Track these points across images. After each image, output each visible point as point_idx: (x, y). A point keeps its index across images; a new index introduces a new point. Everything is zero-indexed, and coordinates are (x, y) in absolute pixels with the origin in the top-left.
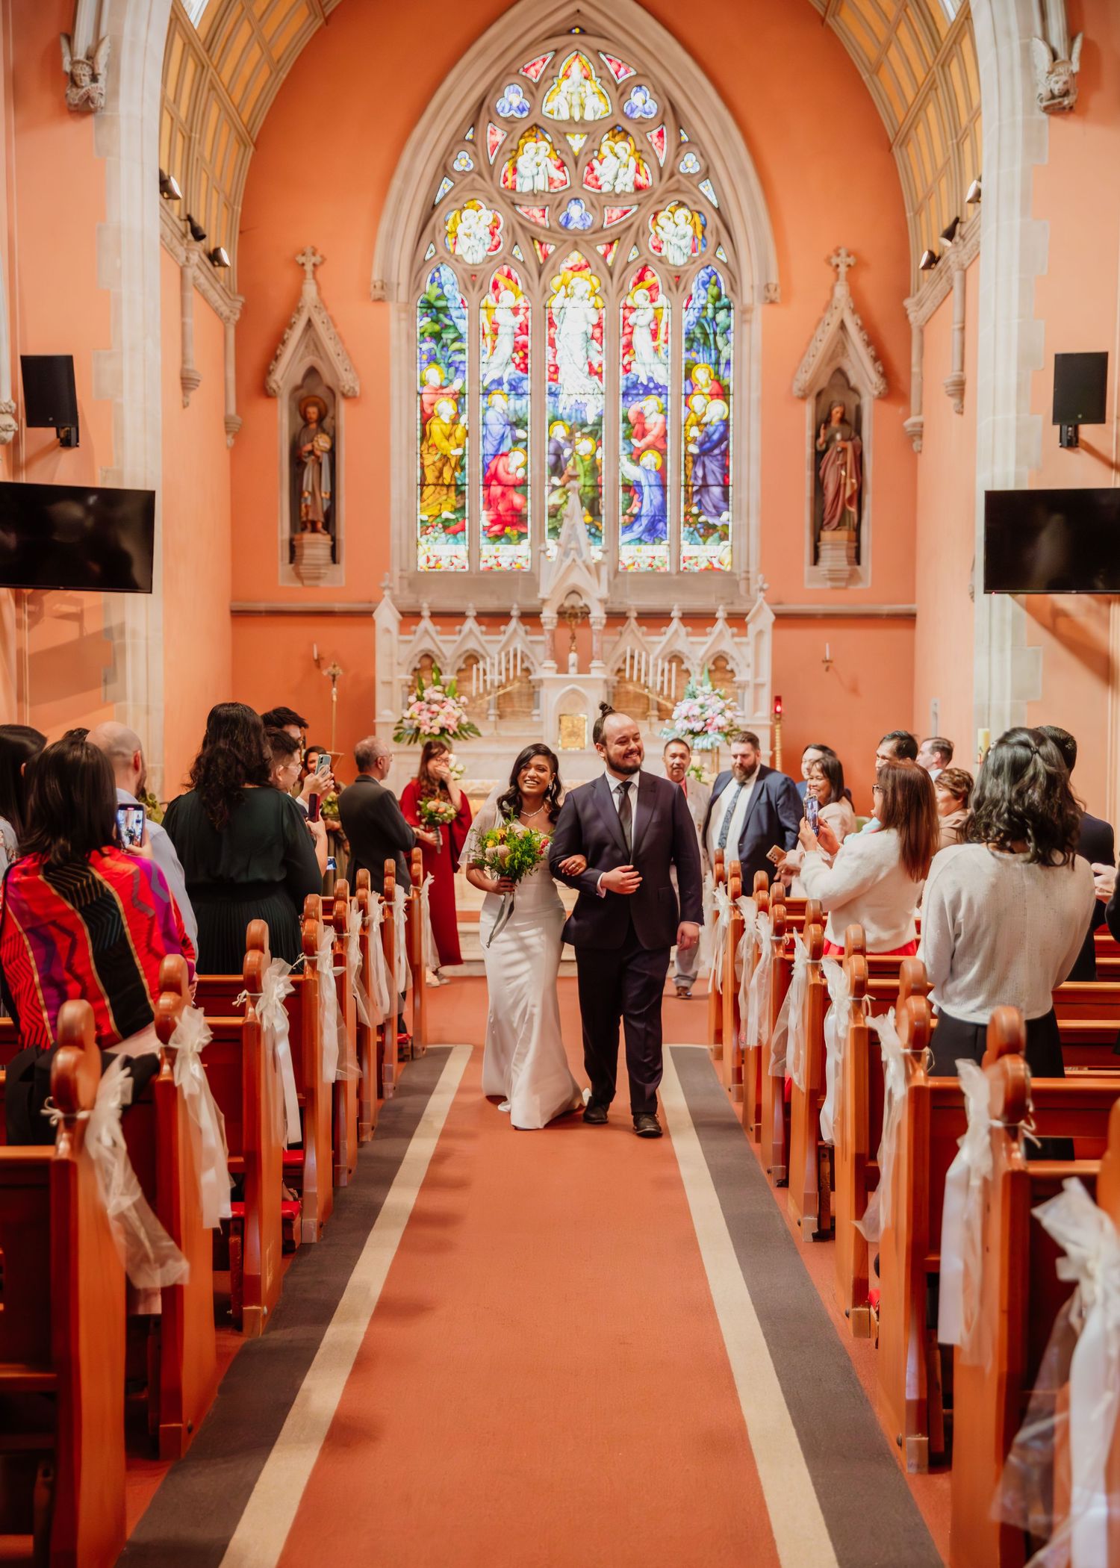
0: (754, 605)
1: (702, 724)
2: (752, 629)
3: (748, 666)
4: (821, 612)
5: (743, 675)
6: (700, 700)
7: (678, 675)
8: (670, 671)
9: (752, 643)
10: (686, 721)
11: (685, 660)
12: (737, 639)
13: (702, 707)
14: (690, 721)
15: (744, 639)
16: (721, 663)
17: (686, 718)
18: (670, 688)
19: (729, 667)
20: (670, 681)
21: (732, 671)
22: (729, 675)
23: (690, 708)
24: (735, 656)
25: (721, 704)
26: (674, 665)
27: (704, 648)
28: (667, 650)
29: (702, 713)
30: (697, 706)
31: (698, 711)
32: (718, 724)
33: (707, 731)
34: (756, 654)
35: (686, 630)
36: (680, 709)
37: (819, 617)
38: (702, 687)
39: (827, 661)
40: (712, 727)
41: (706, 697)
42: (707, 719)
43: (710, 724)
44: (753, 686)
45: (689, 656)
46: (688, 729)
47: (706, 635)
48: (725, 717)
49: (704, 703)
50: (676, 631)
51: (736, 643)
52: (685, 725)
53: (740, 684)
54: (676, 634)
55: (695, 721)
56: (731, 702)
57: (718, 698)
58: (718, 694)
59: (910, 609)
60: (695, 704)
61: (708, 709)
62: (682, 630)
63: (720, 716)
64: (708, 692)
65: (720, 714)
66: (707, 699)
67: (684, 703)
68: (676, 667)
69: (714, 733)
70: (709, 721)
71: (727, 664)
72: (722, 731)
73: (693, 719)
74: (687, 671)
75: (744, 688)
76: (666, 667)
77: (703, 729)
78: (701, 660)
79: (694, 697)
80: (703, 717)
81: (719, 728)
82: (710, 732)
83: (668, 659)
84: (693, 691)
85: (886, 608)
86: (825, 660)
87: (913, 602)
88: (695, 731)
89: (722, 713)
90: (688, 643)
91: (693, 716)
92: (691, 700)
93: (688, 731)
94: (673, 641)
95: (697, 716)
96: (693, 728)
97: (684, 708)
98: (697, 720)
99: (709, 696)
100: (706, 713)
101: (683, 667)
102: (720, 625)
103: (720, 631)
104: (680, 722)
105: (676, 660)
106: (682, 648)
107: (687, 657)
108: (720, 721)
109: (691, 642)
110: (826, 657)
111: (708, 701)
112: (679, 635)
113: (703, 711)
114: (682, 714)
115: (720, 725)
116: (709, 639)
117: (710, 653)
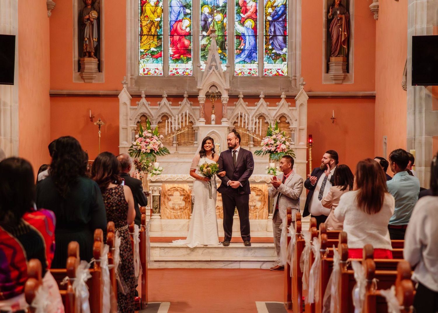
0: (299, 92)
1: (275, 148)
2: (298, 103)
3: (296, 120)
4: (330, 95)
5: (294, 125)
6: (274, 136)
7: (262, 125)
8: (259, 123)
9: (298, 110)
10: (267, 147)
11: (266, 118)
12: (291, 108)
13: (274, 140)
14: (269, 147)
15: (294, 108)
16: (283, 119)
17: (267, 145)
18: (259, 131)
19: (287, 121)
20: (259, 127)
21: (288, 123)
22: (287, 125)
23: (269, 141)
24: (290, 116)
25: (284, 139)
27: (275, 112)
28: (258, 113)
29: (275, 143)
30: (272, 140)
31: (273, 142)
32: (282, 148)
33: (277, 151)
34: (300, 115)
35: (267, 104)
36: (264, 141)
37: (329, 97)
38: (275, 131)
39: (334, 118)
40: (280, 149)
41: (277, 135)
42: (277, 146)
43: (279, 148)
44: (298, 130)
45: (268, 116)
46: (268, 150)
47: (276, 106)
48: (286, 145)
49: (276, 138)
50: (262, 104)
51: (290, 110)
52: (267, 148)
53: (292, 129)
54: (262, 106)
55: (271, 146)
56: (289, 137)
57: (282, 135)
58: (282, 134)
59: (373, 94)
60: (272, 139)
61: (277, 141)
62: (265, 104)
63: (283, 144)
64: (278, 133)
65: (283, 143)
66: (277, 136)
67: (266, 138)
68: (262, 121)
69: (280, 152)
70: (278, 146)
71: (286, 119)
72: (284, 151)
73: (270, 145)
74: (267, 123)
75: (294, 131)
76: (257, 121)
77: (275, 150)
78: (274, 118)
79: (271, 135)
80: (275, 145)
81: (283, 150)
82: (279, 152)
83: (258, 117)
84: (270, 133)
85: (361, 93)
86: (332, 118)
87: (374, 90)
88: (271, 151)
89: (284, 143)
90: (268, 110)
91: (271, 144)
92: (269, 137)
93: (268, 151)
94: (260, 109)
95: (273, 144)
96: (271, 150)
97: (266, 140)
98: (272, 146)
99: (278, 135)
100: (277, 143)
101: (265, 121)
102: (283, 101)
103: (283, 104)
104: (264, 147)
105: (262, 118)
106: (265, 112)
107: (267, 116)
108: (283, 146)
109: (269, 109)
110: (333, 117)
111: (278, 137)
112: (263, 106)
113: (275, 142)
114: (265, 143)
115: (284, 148)
116: (277, 108)
117: (278, 114)
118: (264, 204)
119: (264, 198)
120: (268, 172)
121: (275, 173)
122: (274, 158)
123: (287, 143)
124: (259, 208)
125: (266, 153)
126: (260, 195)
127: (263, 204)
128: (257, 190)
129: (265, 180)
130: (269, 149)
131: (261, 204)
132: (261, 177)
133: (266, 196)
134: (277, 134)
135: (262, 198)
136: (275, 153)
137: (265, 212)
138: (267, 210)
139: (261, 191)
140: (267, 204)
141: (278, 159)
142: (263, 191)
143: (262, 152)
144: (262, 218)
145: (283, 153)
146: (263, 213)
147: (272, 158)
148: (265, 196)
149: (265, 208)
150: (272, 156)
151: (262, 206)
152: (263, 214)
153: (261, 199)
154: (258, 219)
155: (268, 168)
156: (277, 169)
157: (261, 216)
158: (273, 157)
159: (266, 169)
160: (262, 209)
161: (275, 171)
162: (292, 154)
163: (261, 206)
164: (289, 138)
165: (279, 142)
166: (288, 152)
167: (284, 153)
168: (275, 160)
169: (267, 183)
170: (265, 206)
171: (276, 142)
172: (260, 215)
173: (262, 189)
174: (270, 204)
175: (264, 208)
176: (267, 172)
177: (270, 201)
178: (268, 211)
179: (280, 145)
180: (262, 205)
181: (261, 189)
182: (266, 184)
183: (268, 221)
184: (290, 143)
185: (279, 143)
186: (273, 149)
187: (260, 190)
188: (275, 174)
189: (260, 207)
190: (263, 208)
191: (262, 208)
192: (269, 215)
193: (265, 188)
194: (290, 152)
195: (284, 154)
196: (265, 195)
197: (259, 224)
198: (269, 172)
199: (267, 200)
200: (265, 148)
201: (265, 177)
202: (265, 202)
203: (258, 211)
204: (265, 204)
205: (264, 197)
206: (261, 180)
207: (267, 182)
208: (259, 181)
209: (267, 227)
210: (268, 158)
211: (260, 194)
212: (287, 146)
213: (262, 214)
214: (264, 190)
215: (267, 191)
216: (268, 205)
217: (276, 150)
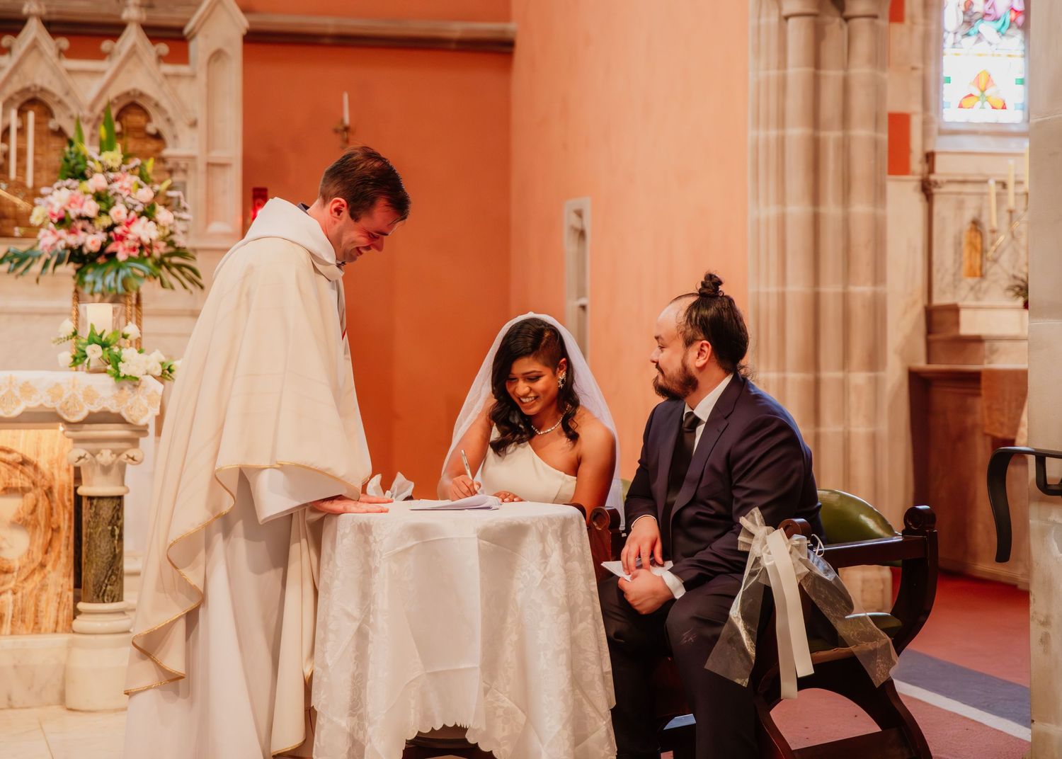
0: (193, 13)
1: (101, 237)
2: (199, 49)
3: (194, 124)
4: (331, 30)
5: (182, 146)
6: (97, 181)
7: (38, 143)
8: (22, 131)
9: (202, 77)
10: (62, 232)
11: (56, 110)
12: (168, 68)
13: (99, 197)
14: (72, 231)
15: (182, 69)
16: (135, 119)
17: (63, 222)
18: (22, 168)
19: (151, 129)
20: (21, 153)
21: (158, 136)
22: (151, 146)
23: (72, 201)
24: (164, 103)
25: (146, 194)
26: (31, 116)
27: (95, 86)
28: (16, 85)
29: (100, 213)
30: (89, 196)
31: (91, 208)
32: (139, 239)
33: (112, 255)
34: (210, 99)
35: (57, 45)
36: (49, 204)
37: (327, 41)
38: (100, 154)
39: (347, 129)
40: (127, 244)
41: (111, 175)
42: (113, 226)
43: (121, 238)
44: (201, 166)
45: (67, 100)
46: (68, 247)
47: (101, 56)
48: (156, 223)
49: (107, 191)
50: (34, 46)
51: (166, 76)
52: (60, 239)
53: (177, 164)
54: (34, 54)
55: (84, 230)
56: (170, 188)
57: (136, 179)
58: (137, 171)
59: (503, 32)
60: (85, 193)
61: (114, 204)
62: (49, 45)
63: (144, 219)
64: (116, 165)
65: (143, 214)
66: (114, 181)
67: (59, 189)
68: (37, 123)
69: (130, 259)
70: (118, 230)
71: (149, 120)
72: (150, 255)
73: (80, 225)
74: (60, 133)
75: (185, 171)
76: (14, 122)
77: (103, 247)
78: (92, 108)
79: (82, 176)
80: (105, 221)
81: (142, 247)
82: (121, 257)
83: (17, 105)
84: (77, 164)
85: (457, 29)
86: (341, 127)
87: (507, 17)
88: (85, 251)
89: (148, 213)
90: (64, 72)
91: (80, 218)
92: (75, 183)
93: (68, 253)
94: (28, 65)
95: (90, 220)
96: (81, 247)
97: (59, 198)
98: (90, 228)
99: (118, 175)
100: (113, 212)
101: (53, 124)
102: (132, 37)
103: (133, 51)
104: (49, 233)
105: (36, 108)
106: (50, 82)
107: (60, 102)
108: (144, 231)
109: (70, 72)
110: (342, 121)
111: (116, 186)
112: (41, 54)
113: (104, 207)
114: (53, 215)
115: (146, 240)
116: (107, 66)
117: (112, 94)
118: (50, 543)
119: (51, 509)
120: (75, 358)
121: (116, 360)
122: (99, 286)
123: (163, 215)
124: (16, 564)
125: (58, 263)
126: (23, 491)
127: (40, 541)
128: (9, 464)
129: (57, 405)
130: (73, 240)
131: (32, 542)
132: (27, 389)
133: (61, 495)
134: (111, 170)
135: (36, 506)
136: (101, 260)
137: (52, 591)
138: (66, 575)
139: (29, 470)
140: (63, 541)
141: (120, 290)
142: (44, 465)
143: (40, 257)
144: (37, 628)
145: (142, 260)
146: (44, 598)
147: (87, 290)
148: (56, 495)
149: (54, 567)
150: (88, 278)
151: (38, 556)
152: (43, 605)
153: (33, 511)
154: (12, 633)
155: (75, 334)
156: (125, 337)
157: (29, 616)
158: (94, 283)
159: (60, 341)
160: (33, 572)
161: (116, 350)
162: (185, 270)
163: (29, 552)
164: (170, 194)
165: (124, 211)
166: (166, 260)
167: (150, 262)
168: (103, 294)
169: (67, 423)
170: (53, 555)
171: (109, 208)
172: (23, 612)
173: (38, 454)
174: (84, 549)
175: (49, 567)
176: (66, 356)
177: (84, 531)
178: (71, 582)
179: (128, 224)
180: (35, 549)
181: (30, 455)
182: (61, 428)
183: (70, 646)
184: (175, 218)
185: (123, 216)
186: (92, 241)
187: (24, 462)
188: (117, 368)
189: (25, 560)
190: (43, 566)
191: (36, 564)
192: (76, 613)
193: (56, 450)
194: (176, 260)
195: (149, 267)
196: (56, 491)
197: (15, 667)
198: (79, 358)
199: (65, 521)
200: (50, 240)
201: (57, 385)
202: (56, 530)
203: (12, 585)
204: (55, 544)
205: (50, 502)
206: (32, 403)
207: (66, 417)
208: (16, 411)
209: (64, 682)
210: (70, 285)
211: (27, 484)
212: (164, 227)
213: (32, 602)
214: (51, 463)
215: (64, 464)
216: (71, 549)
217: (111, 248)
